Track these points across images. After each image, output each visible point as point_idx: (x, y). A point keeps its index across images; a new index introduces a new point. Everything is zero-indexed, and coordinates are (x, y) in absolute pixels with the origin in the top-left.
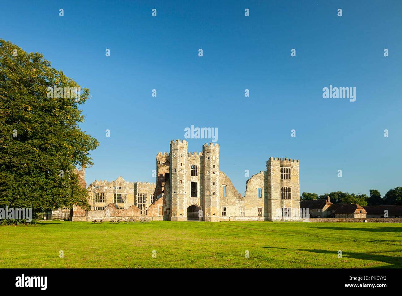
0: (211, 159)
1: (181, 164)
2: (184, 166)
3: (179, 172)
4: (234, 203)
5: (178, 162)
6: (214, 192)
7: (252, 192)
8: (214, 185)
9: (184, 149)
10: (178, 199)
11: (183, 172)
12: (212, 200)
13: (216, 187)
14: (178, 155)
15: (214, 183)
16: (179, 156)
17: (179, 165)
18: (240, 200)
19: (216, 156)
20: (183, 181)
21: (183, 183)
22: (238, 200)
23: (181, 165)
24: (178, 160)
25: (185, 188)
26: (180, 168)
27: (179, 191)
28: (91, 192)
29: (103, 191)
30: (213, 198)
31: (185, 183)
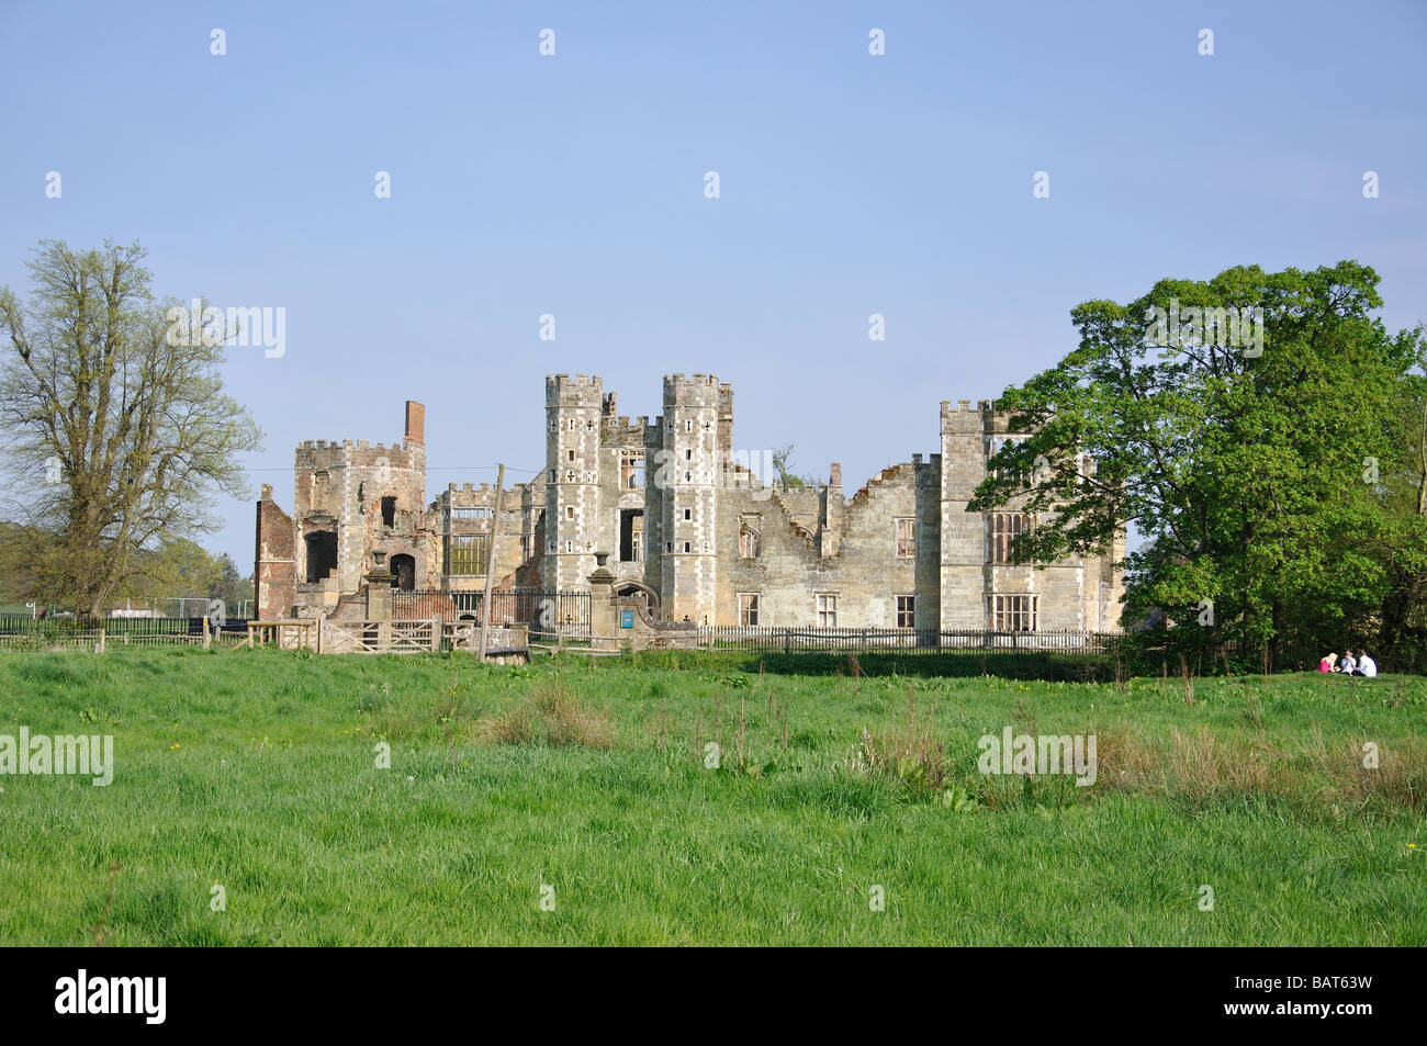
0: (677, 430)
1: (571, 453)
2: (581, 461)
3: (563, 480)
4: (790, 581)
5: (561, 447)
6: (687, 545)
7: (870, 536)
8: (688, 517)
9: (581, 404)
10: (559, 571)
11: (578, 479)
12: (677, 571)
13: (695, 525)
14: (561, 425)
15: (688, 512)
16: (563, 429)
17: (563, 458)
18: (814, 568)
19: (694, 418)
20: (577, 511)
21: (578, 516)
22: (808, 569)
23: (572, 458)
24: (561, 440)
25: (581, 532)
26: (566, 468)
27: (561, 543)
28: (434, 533)
29: (479, 527)
30: (683, 563)
31: (582, 516)
